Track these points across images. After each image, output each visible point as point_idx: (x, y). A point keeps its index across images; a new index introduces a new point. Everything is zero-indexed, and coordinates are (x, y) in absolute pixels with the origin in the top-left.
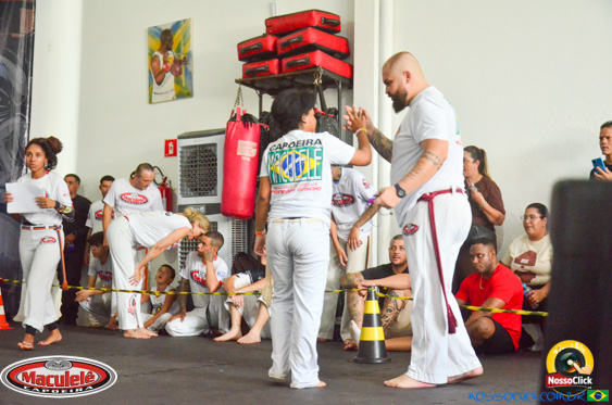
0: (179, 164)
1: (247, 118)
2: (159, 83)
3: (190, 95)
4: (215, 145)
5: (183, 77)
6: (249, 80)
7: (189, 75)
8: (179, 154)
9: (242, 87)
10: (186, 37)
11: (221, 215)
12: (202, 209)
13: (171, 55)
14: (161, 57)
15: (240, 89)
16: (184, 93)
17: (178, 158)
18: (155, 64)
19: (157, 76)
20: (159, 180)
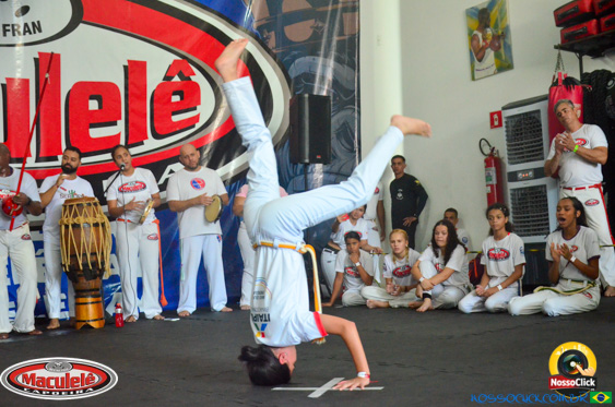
0: (505, 138)
1: (569, 82)
2: (480, 60)
3: (510, 67)
4: (538, 111)
5: (502, 50)
6: (567, 44)
7: (508, 48)
8: (504, 124)
9: (562, 52)
10: (502, 13)
12: (531, 173)
13: (489, 32)
14: (480, 35)
15: (559, 55)
16: (505, 65)
17: (503, 129)
18: (475, 42)
19: (477, 54)
20: (487, 150)
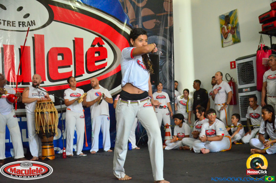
0: (237, 71)
1: (266, 48)
2: (226, 38)
3: (239, 41)
4: (252, 61)
5: (236, 34)
6: (265, 31)
7: (238, 33)
8: (237, 67)
10: (236, 17)
11: (257, 91)
12: (249, 89)
13: (230, 26)
14: (226, 27)
15: (261, 36)
16: (237, 41)
17: (236, 69)
18: (223, 30)
19: (224, 35)
20: (229, 79)
